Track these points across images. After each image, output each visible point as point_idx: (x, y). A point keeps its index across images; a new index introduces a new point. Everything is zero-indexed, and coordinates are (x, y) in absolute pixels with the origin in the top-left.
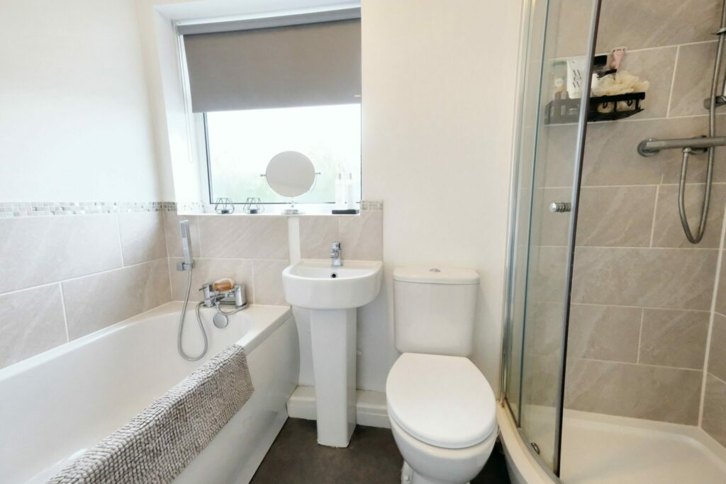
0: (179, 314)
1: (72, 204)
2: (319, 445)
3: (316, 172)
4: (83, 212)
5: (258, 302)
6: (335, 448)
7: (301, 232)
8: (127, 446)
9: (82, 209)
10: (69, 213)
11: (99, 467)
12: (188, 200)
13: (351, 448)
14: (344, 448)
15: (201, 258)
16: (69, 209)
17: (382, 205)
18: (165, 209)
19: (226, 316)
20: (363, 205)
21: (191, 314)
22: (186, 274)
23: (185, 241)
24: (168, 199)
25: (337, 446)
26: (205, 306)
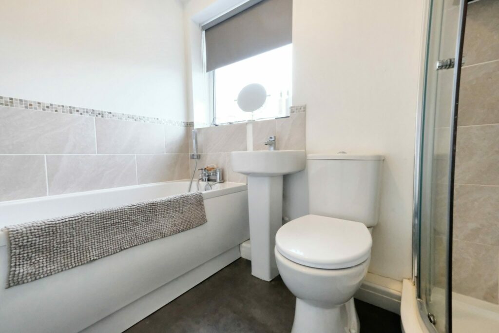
0: (188, 183)
1: (144, 117)
2: (252, 276)
3: (267, 95)
4: (148, 122)
5: (229, 181)
6: (261, 280)
7: (253, 133)
8: (119, 211)
9: (148, 120)
10: (143, 121)
11: (103, 212)
12: (201, 121)
13: (273, 283)
14: (267, 282)
15: (203, 153)
16: (142, 119)
17: (305, 108)
18: (189, 125)
19: (211, 186)
20: (292, 110)
21: (195, 184)
22: (194, 161)
23: (194, 141)
24: (190, 121)
25: (263, 279)
26: (203, 181)
